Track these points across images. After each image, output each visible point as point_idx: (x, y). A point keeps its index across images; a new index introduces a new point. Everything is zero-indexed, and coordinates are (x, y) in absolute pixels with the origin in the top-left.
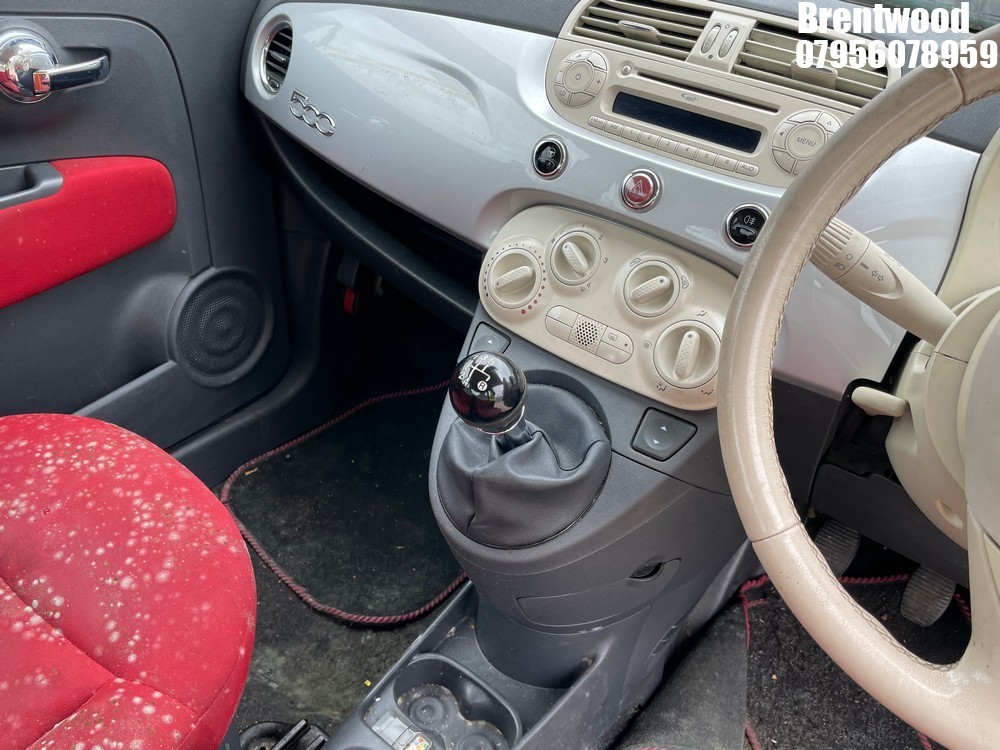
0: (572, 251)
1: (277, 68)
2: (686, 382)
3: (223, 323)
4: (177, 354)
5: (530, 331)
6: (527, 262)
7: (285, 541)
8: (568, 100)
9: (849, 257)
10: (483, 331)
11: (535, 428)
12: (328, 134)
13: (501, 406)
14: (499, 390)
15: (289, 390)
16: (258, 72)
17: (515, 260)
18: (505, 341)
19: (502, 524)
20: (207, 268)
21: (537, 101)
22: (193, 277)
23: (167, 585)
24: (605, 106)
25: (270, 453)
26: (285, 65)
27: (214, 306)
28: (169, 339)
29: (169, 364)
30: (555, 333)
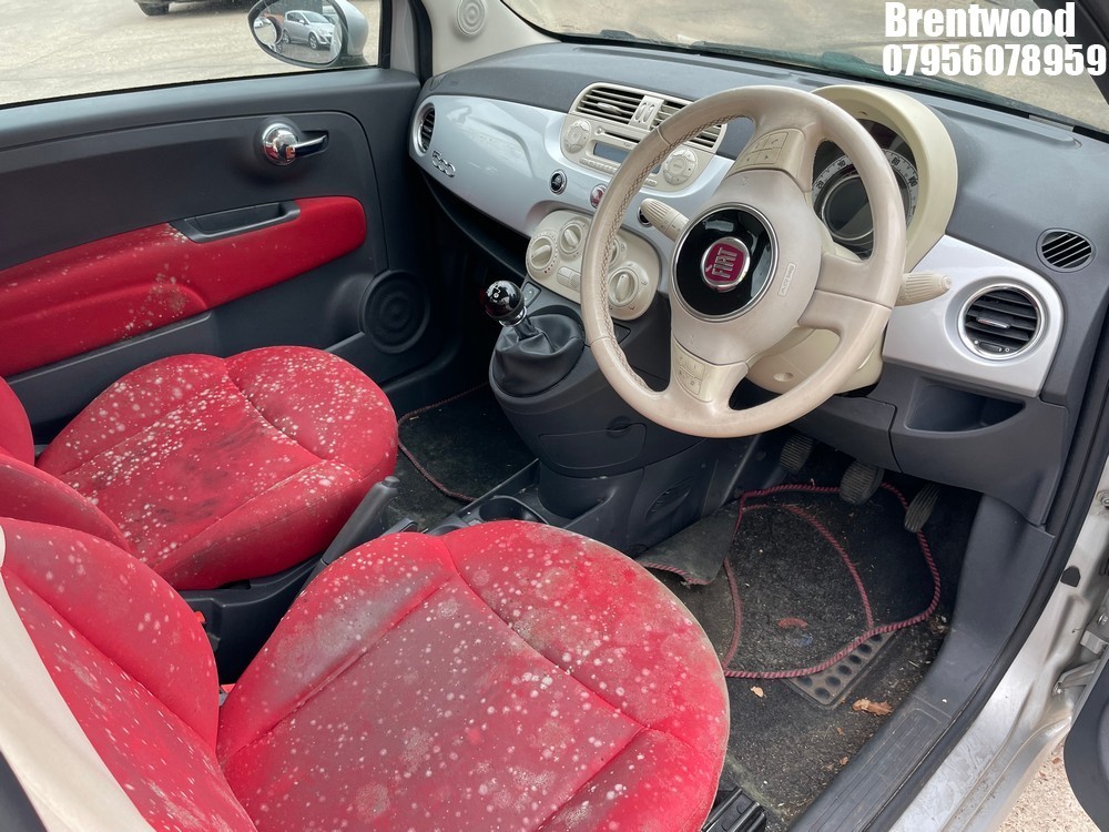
0: (569, 235)
1: (426, 137)
2: (622, 303)
3: (395, 310)
4: (365, 328)
5: (549, 283)
6: (548, 243)
7: (432, 458)
8: (571, 149)
9: (666, 222)
10: (529, 286)
11: (540, 331)
12: (452, 176)
13: (508, 307)
14: (507, 299)
15: (443, 363)
16: (417, 139)
17: (544, 242)
18: (537, 291)
19: (519, 381)
20: (385, 270)
21: (555, 152)
22: (376, 276)
23: (350, 421)
24: (588, 153)
25: (428, 408)
26: (431, 134)
27: (390, 297)
28: (361, 319)
29: (361, 334)
30: (561, 282)
